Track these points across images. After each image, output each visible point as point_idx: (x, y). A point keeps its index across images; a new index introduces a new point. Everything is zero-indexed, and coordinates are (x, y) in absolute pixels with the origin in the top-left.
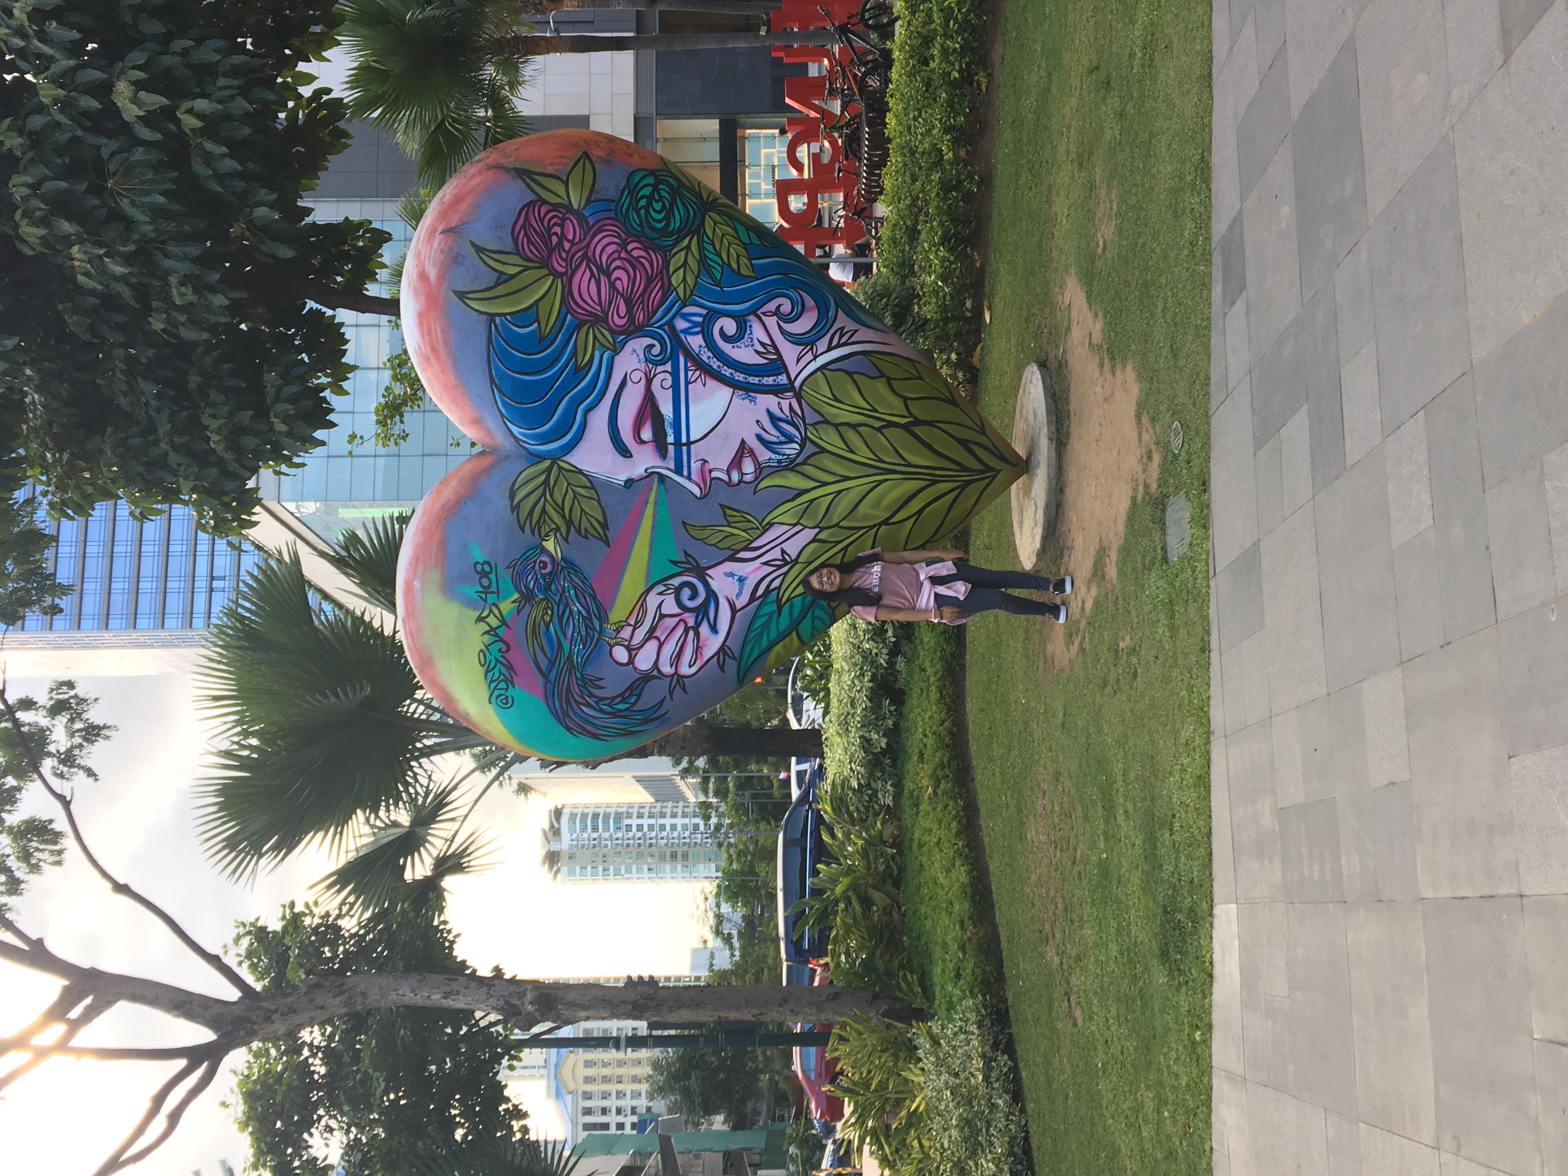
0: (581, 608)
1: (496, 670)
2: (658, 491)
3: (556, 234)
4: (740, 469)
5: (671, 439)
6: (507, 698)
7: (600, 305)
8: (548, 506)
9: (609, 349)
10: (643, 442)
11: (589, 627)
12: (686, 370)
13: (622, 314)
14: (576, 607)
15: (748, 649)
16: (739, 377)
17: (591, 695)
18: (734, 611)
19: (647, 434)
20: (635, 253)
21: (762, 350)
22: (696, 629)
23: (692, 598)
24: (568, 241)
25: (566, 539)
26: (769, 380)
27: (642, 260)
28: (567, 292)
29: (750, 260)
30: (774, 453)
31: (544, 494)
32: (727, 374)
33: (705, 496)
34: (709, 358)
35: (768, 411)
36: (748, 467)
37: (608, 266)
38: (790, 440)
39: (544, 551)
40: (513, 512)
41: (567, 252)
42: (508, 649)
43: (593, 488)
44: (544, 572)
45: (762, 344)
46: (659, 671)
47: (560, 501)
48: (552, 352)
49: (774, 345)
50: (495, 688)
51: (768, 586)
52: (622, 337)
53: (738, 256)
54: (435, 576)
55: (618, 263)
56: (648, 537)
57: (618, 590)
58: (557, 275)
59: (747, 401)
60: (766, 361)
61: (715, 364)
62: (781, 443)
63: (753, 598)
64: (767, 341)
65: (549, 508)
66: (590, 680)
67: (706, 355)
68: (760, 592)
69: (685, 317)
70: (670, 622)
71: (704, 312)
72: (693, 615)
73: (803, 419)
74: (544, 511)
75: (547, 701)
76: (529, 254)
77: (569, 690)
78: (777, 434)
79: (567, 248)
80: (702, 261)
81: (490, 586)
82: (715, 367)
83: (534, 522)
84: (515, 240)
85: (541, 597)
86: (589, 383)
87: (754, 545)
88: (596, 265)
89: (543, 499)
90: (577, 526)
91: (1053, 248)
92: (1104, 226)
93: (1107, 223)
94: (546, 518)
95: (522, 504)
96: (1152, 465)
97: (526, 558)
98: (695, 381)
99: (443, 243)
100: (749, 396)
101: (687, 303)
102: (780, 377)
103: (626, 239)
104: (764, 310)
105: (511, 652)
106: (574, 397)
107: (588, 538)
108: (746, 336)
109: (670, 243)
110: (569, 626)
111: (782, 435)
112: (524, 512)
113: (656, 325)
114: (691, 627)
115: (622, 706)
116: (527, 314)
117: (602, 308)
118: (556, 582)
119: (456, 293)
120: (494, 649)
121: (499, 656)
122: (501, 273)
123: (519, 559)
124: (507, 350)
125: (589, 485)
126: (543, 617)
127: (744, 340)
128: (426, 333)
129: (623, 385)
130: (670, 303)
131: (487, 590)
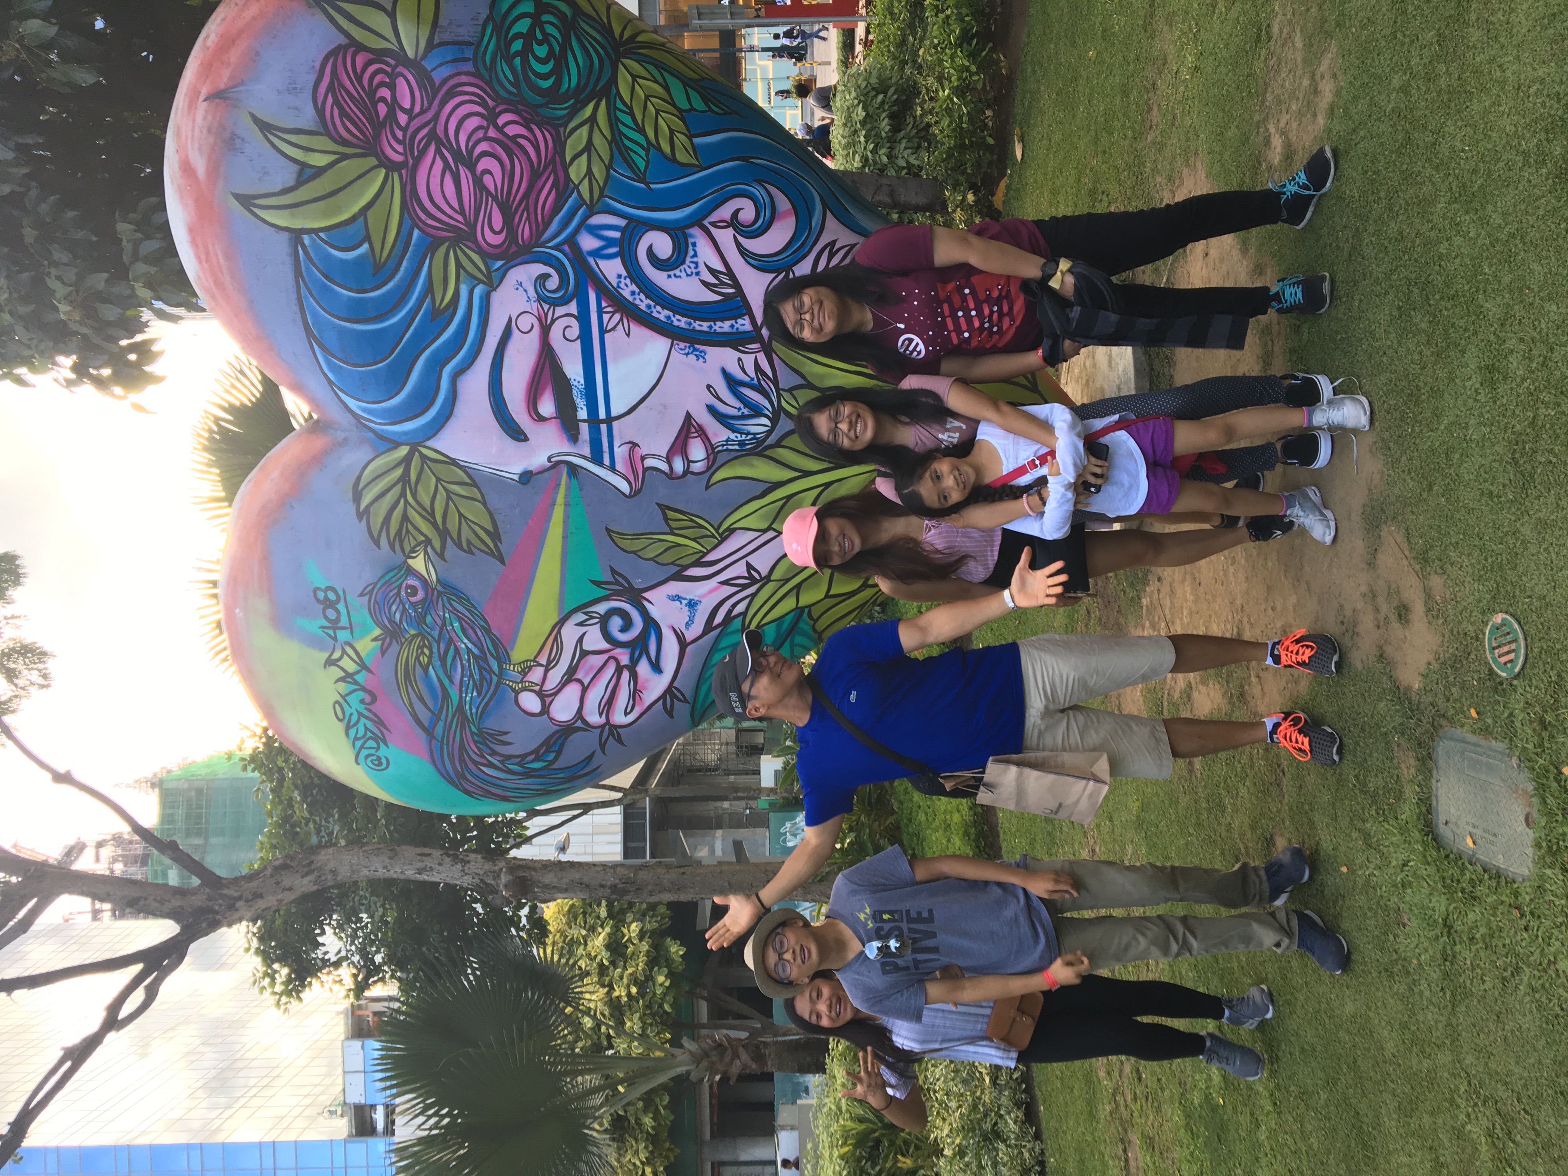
0: (470, 645)
2: (568, 489)
3: (383, 99)
4: (685, 455)
5: (583, 414)
6: (379, 758)
7: (462, 212)
8: (410, 511)
9: (481, 282)
10: (541, 419)
11: (484, 668)
12: (600, 312)
13: (497, 228)
14: (464, 644)
15: (704, 689)
16: (681, 322)
17: (494, 753)
18: (683, 644)
19: (547, 407)
20: (511, 130)
21: (712, 280)
22: (632, 668)
23: (624, 629)
24: (403, 110)
26: (725, 326)
27: (521, 140)
28: (410, 196)
29: (690, 137)
30: (734, 431)
31: (403, 494)
32: (662, 317)
33: (638, 492)
34: (633, 293)
35: (724, 371)
36: (697, 451)
38: (756, 411)
39: (411, 572)
40: (360, 520)
41: (404, 130)
42: (374, 698)
43: (474, 484)
44: (413, 599)
45: (712, 271)
46: (585, 722)
47: (427, 503)
48: (397, 286)
49: (730, 273)
50: (362, 747)
51: (730, 611)
52: (499, 263)
53: (672, 132)
54: (262, 605)
55: (483, 147)
56: (559, 550)
57: (521, 622)
58: (391, 166)
59: (692, 357)
60: (719, 298)
61: (643, 302)
62: (743, 417)
63: (709, 626)
64: (719, 266)
65: (412, 513)
66: (491, 735)
67: (628, 290)
68: (719, 619)
69: (594, 231)
70: (596, 661)
71: (622, 222)
72: (628, 651)
73: (775, 382)
74: (405, 518)
75: (434, 763)
76: (344, 133)
77: (462, 747)
78: (738, 404)
79: (403, 124)
80: (616, 141)
81: (338, 619)
82: (643, 307)
84: (320, 112)
85: (413, 632)
87: (710, 557)
88: (450, 149)
89: (402, 501)
90: (455, 536)
91: (1155, 109)
92: (1288, 116)
93: (1300, 114)
94: (410, 527)
95: (372, 509)
96: (1407, 634)
97: (387, 582)
98: (614, 329)
99: (209, 118)
100: (695, 350)
101: (596, 209)
102: (740, 321)
103: (494, 108)
104: (714, 217)
105: (378, 703)
106: (434, 354)
107: (473, 554)
108: (688, 259)
109: (565, 112)
110: (455, 670)
111: (745, 406)
112: (377, 521)
113: (550, 245)
114: (625, 666)
115: (537, 765)
116: (351, 229)
117: (465, 219)
118: (433, 612)
119: (237, 197)
120: (354, 699)
121: (361, 708)
122: (303, 165)
123: (376, 584)
124: (325, 285)
125: (468, 481)
126: (417, 658)
127: (685, 266)
128: (203, 257)
129: (507, 334)
130: (570, 208)
131: (335, 625)
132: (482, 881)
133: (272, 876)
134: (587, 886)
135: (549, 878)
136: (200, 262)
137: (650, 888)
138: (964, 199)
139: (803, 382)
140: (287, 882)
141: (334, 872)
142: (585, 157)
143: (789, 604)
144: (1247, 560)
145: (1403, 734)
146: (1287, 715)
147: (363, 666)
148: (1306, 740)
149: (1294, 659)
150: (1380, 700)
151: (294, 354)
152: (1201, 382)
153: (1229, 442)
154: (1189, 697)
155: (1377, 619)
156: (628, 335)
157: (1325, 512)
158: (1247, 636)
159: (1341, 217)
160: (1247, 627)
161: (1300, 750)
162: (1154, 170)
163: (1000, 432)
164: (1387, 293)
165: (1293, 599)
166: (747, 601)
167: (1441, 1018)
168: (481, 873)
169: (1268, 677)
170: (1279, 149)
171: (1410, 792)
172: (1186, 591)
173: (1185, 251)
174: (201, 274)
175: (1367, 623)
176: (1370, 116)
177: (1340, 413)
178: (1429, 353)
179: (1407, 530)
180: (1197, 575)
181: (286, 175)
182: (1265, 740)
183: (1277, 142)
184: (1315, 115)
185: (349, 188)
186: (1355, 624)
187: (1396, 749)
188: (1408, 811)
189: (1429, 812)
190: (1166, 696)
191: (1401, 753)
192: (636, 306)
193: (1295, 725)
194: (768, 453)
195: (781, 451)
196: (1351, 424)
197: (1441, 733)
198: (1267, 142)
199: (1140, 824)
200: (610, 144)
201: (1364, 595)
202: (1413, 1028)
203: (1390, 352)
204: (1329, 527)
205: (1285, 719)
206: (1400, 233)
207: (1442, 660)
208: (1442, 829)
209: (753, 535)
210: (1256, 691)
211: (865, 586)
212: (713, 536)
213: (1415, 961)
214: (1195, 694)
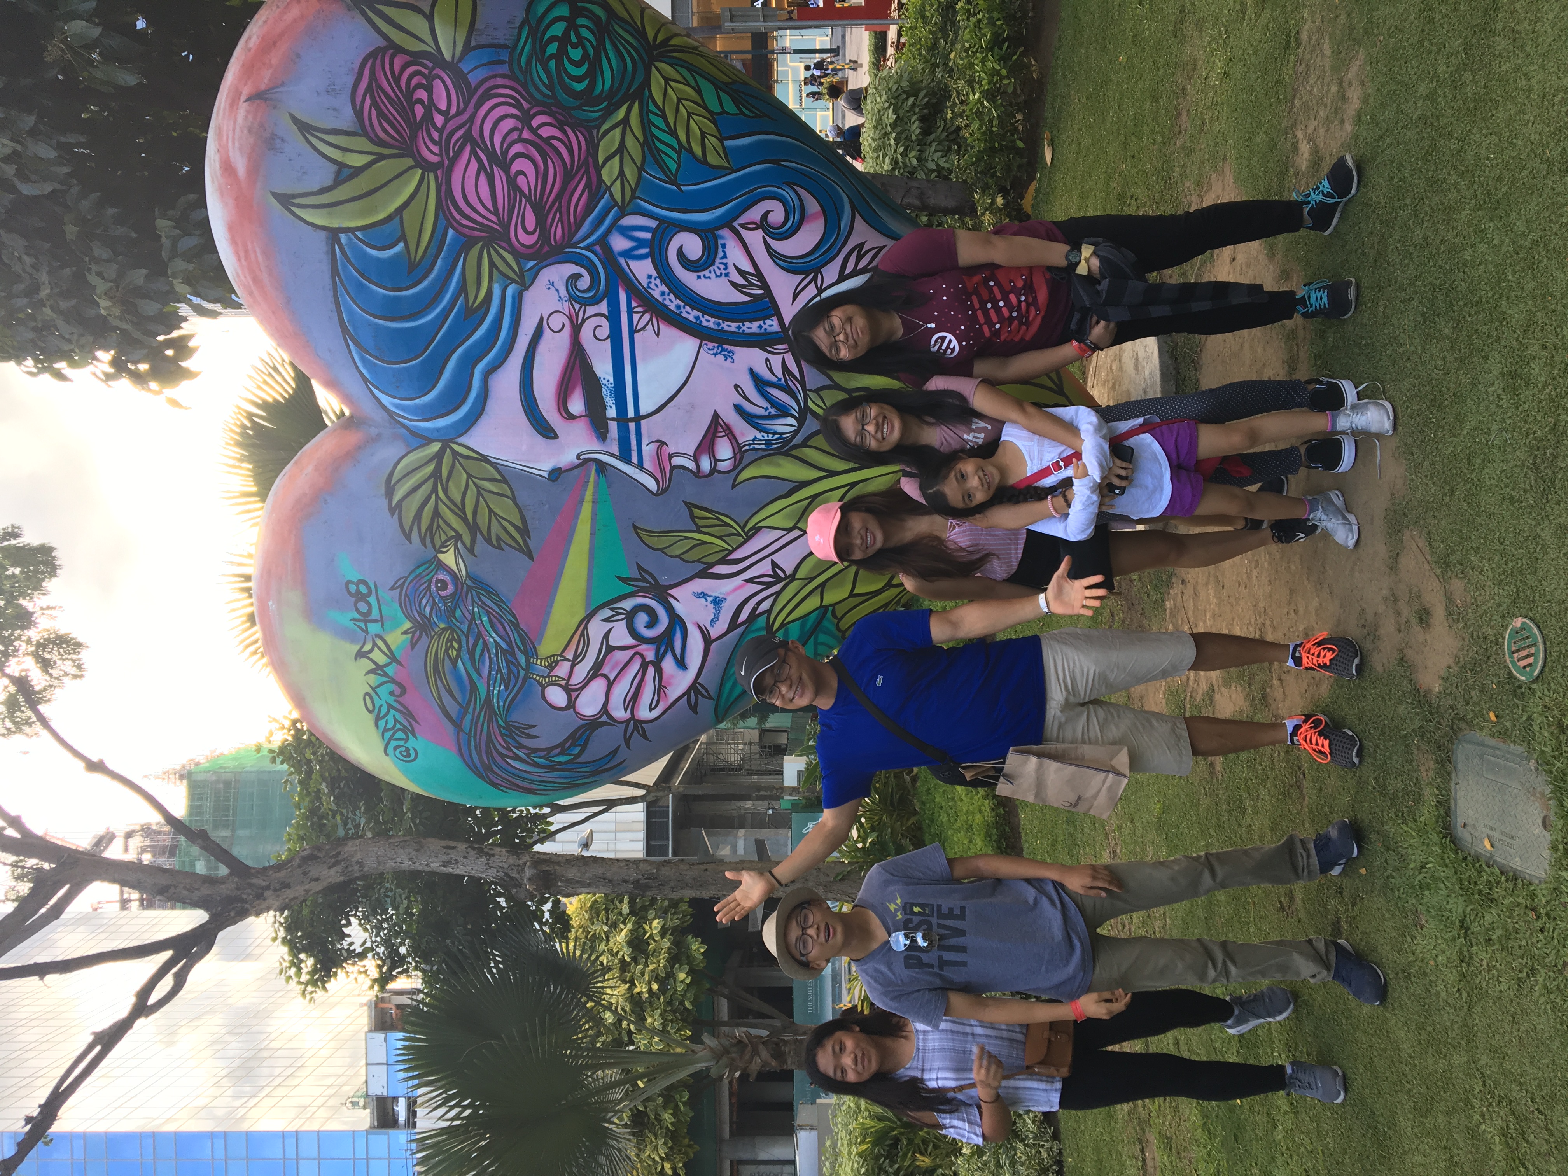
0: (498, 639)
1: (390, 718)
2: (597, 484)
3: (420, 101)
4: (712, 453)
5: (612, 412)
6: (408, 750)
7: (496, 212)
9: (513, 281)
10: (571, 417)
11: (512, 663)
12: (630, 312)
13: (530, 226)
14: (492, 638)
15: (728, 686)
16: (709, 322)
17: (520, 746)
18: (708, 640)
19: (577, 405)
20: (545, 132)
21: (741, 281)
22: (657, 664)
23: (650, 625)
24: (440, 112)
25: (471, 550)
26: (753, 327)
27: (554, 142)
28: (445, 196)
29: (721, 140)
30: (761, 431)
31: (435, 490)
32: (691, 318)
33: (665, 490)
34: (663, 294)
35: (751, 371)
36: (724, 450)
37: (505, 153)
38: (783, 411)
39: (442, 566)
40: (392, 514)
41: (440, 131)
42: (404, 690)
44: (443, 593)
45: (742, 273)
46: (610, 717)
47: (458, 499)
48: (432, 284)
49: (759, 274)
50: (391, 739)
51: (755, 609)
52: (532, 263)
53: (703, 134)
54: (294, 597)
56: (586, 546)
57: (548, 617)
58: (426, 167)
59: (720, 357)
60: (747, 299)
61: (672, 302)
62: (770, 417)
63: (733, 624)
65: (442, 507)
66: (518, 728)
67: (658, 290)
68: (744, 616)
69: (626, 232)
70: (622, 656)
71: (653, 224)
72: (654, 647)
73: (803, 383)
74: (436, 513)
75: (461, 754)
76: (382, 135)
77: (489, 739)
78: (765, 404)
79: (439, 125)
80: (648, 143)
81: (369, 612)
82: (672, 307)
83: (423, 529)
84: (358, 113)
85: (442, 626)
86: (489, 331)
87: (736, 556)
88: (485, 150)
89: (434, 496)
90: (485, 533)
91: (1185, 113)
92: (1316, 123)
93: (1328, 121)
94: (441, 521)
95: (404, 504)
96: (1428, 637)
97: (417, 576)
98: (644, 328)
99: (250, 118)
100: (723, 350)
101: (628, 210)
102: (768, 322)
103: (529, 110)
104: (743, 219)
105: (407, 695)
106: (466, 353)
107: (502, 549)
108: (718, 261)
109: (597, 115)
110: (484, 663)
111: (773, 406)
112: (409, 515)
113: (582, 245)
114: (650, 662)
115: (562, 759)
116: (387, 228)
117: (499, 219)
118: (463, 608)
119: (276, 195)
120: (384, 691)
121: (391, 699)
122: (341, 165)
123: (407, 578)
124: (361, 284)
125: (498, 477)
126: (447, 651)
127: (715, 267)
128: (242, 254)
129: (538, 333)
130: (603, 207)
131: (366, 617)
132: (506, 874)
133: (300, 866)
134: (610, 881)
135: (572, 873)
136: (239, 260)
137: (672, 884)
138: (993, 202)
139: (829, 382)
140: (314, 873)
141: (360, 864)
142: (617, 158)
143: (813, 603)
144: (1270, 564)
145: (1422, 737)
146: (1308, 717)
147: (393, 658)
148: (1326, 743)
149: (1315, 662)
150: (1401, 703)
151: (330, 351)
152: (1227, 386)
153: (1251, 447)
154: (1211, 699)
155: (1397, 622)
156: (658, 335)
157: (1349, 516)
158: (1270, 638)
159: (1367, 224)
160: (1269, 629)
161: (1320, 752)
162: (1183, 175)
163: (1025, 433)
164: (1411, 299)
165: (1315, 603)
166: (772, 598)
167: (1457, 1019)
168: (506, 866)
169: (1289, 679)
170: (1306, 155)
171: (1429, 795)
172: (1209, 595)
173: (1212, 256)
174: (240, 272)
175: (1388, 627)
176: (1397, 123)
177: (1364, 418)
178: (1452, 359)
179: (1429, 534)
180: (1220, 578)
181: (324, 175)
182: (1285, 742)
183: (1305, 148)
184: (1342, 122)
185: (385, 189)
186: (1377, 627)
187: (1416, 752)
188: (1427, 813)
189: (1447, 814)
190: (1188, 698)
191: (1421, 755)
192: (666, 306)
193: (1315, 727)
194: (793, 452)
195: (807, 451)
196: (1374, 429)
197: (1460, 736)
198: (1295, 149)
199: (1160, 825)
200: (642, 146)
201: (1385, 599)
202: (1430, 1029)
203: (1414, 358)
204: (1351, 531)
205: (1305, 721)
206: (1425, 239)
207: (1462, 663)
208: (1460, 831)
209: (779, 533)
210: (1278, 693)
211: (889, 585)
212: (739, 535)
213: (1432, 963)
214: (1217, 697)
